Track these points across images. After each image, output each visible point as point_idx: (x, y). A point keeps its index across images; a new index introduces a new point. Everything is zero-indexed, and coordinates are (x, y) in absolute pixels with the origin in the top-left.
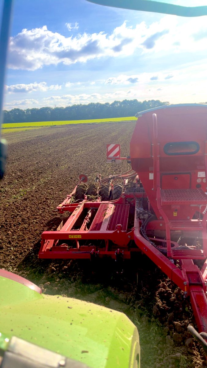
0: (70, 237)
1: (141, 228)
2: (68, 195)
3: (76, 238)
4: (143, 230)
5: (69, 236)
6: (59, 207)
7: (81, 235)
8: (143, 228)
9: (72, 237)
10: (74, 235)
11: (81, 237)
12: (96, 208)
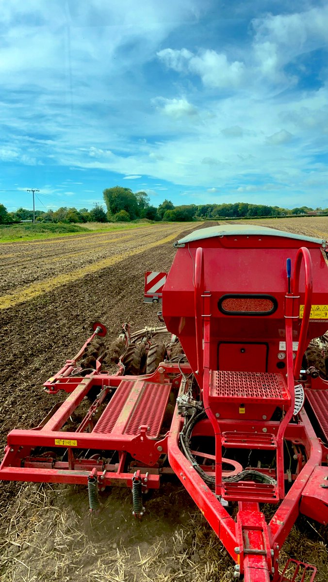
0: (58, 443)
1: (182, 433)
2: (67, 361)
3: (68, 445)
4: (184, 438)
5: (56, 440)
6: (49, 381)
7: (76, 441)
8: (185, 434)
9: (61, 444)
10: (65, 440)
11: (76, 445)
12: (113, 387)
